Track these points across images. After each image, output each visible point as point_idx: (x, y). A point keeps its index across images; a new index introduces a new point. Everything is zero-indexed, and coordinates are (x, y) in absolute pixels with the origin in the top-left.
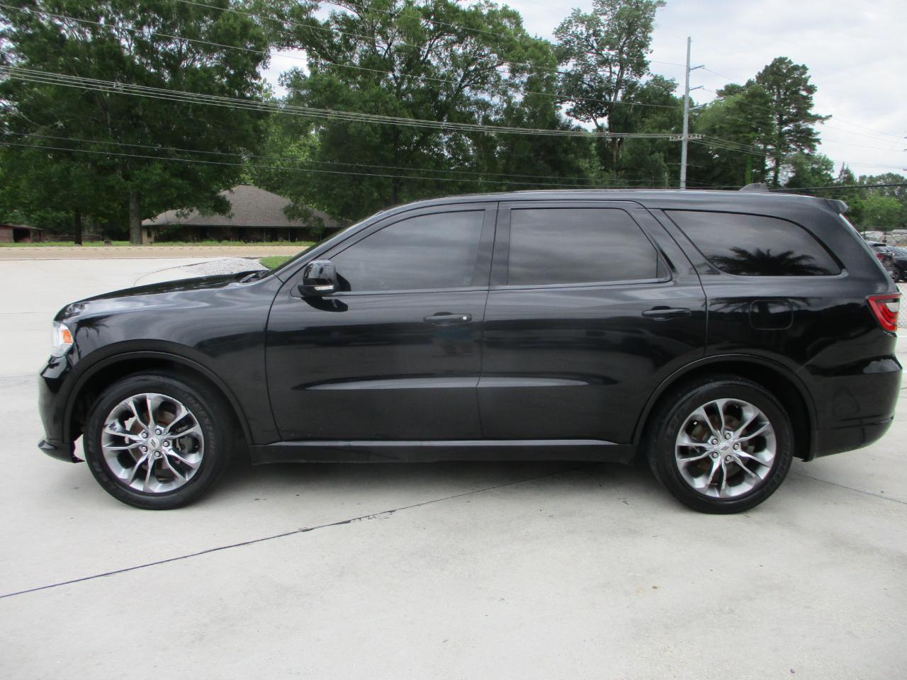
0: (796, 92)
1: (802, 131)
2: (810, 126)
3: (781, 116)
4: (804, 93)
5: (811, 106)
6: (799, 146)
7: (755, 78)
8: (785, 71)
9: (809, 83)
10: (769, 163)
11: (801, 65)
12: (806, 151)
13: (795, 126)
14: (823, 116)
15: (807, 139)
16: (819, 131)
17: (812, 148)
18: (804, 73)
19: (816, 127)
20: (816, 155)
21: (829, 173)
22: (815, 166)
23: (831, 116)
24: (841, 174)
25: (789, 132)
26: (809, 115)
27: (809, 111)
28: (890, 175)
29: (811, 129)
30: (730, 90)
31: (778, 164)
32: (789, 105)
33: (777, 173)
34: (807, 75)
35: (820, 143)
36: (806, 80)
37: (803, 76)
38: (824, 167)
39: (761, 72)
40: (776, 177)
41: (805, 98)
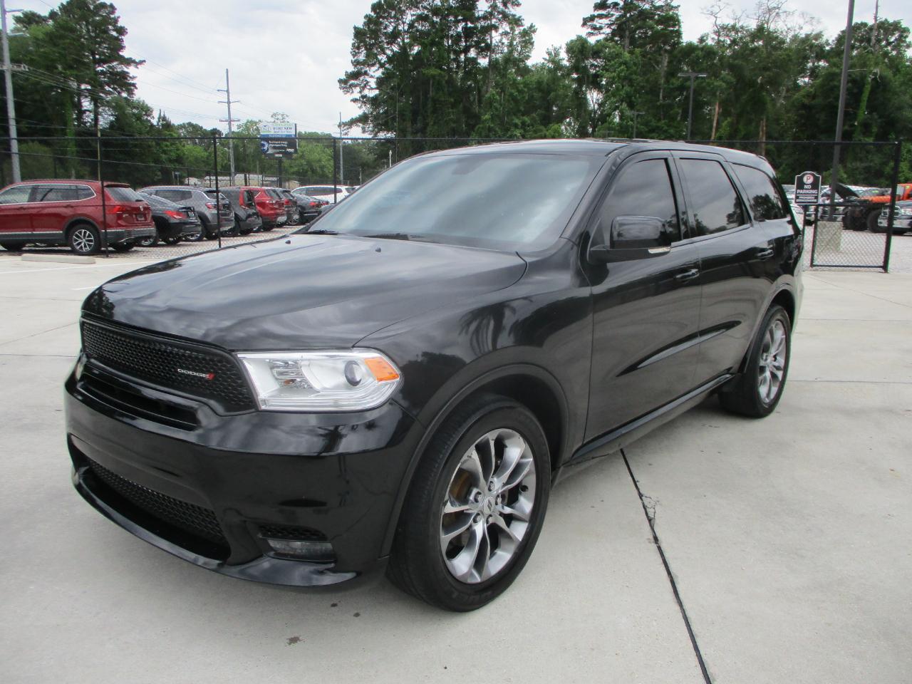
0: (106, 31)
1: (118, 74)
2: (126, 70)
3: (93, 54)
4: (114, 34)
5: (122, 48)
6: (114, 89)
7: (58, 9)
8: (92, 7)
9: (119, 24)
10: (87, 104)
11: (108, 4)
12: (124, 95)
13: (109, 67)
14: (137, 61)
15: (122, 81)
16: (135, 75)
17: (130, 93)
18: (113, 12)
19: (131, 70)
20: (135, 99)
21: (149, 118)
22: (135, 111)
23: (145, 61)
24: (159, 121)
25: (103, 73)
26: (122, 57)
27: (121, 53)
28: (190, 124)
29: (127, 73)
30: (29, 19)
31: (96, 106)
32: (100, 43)
33: (96, 114)
34: (117, 14)
35: (136, 88)
36: (116, 21)
37: (112, 16)
38: (144, 113)
39: (65, 3)
40: (96, 120)
41: (117, 39)
